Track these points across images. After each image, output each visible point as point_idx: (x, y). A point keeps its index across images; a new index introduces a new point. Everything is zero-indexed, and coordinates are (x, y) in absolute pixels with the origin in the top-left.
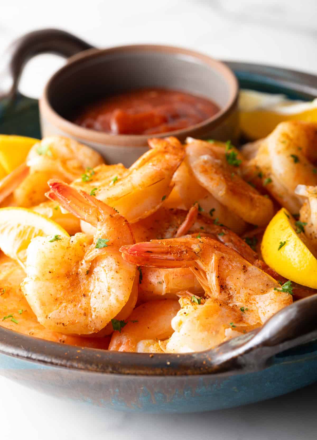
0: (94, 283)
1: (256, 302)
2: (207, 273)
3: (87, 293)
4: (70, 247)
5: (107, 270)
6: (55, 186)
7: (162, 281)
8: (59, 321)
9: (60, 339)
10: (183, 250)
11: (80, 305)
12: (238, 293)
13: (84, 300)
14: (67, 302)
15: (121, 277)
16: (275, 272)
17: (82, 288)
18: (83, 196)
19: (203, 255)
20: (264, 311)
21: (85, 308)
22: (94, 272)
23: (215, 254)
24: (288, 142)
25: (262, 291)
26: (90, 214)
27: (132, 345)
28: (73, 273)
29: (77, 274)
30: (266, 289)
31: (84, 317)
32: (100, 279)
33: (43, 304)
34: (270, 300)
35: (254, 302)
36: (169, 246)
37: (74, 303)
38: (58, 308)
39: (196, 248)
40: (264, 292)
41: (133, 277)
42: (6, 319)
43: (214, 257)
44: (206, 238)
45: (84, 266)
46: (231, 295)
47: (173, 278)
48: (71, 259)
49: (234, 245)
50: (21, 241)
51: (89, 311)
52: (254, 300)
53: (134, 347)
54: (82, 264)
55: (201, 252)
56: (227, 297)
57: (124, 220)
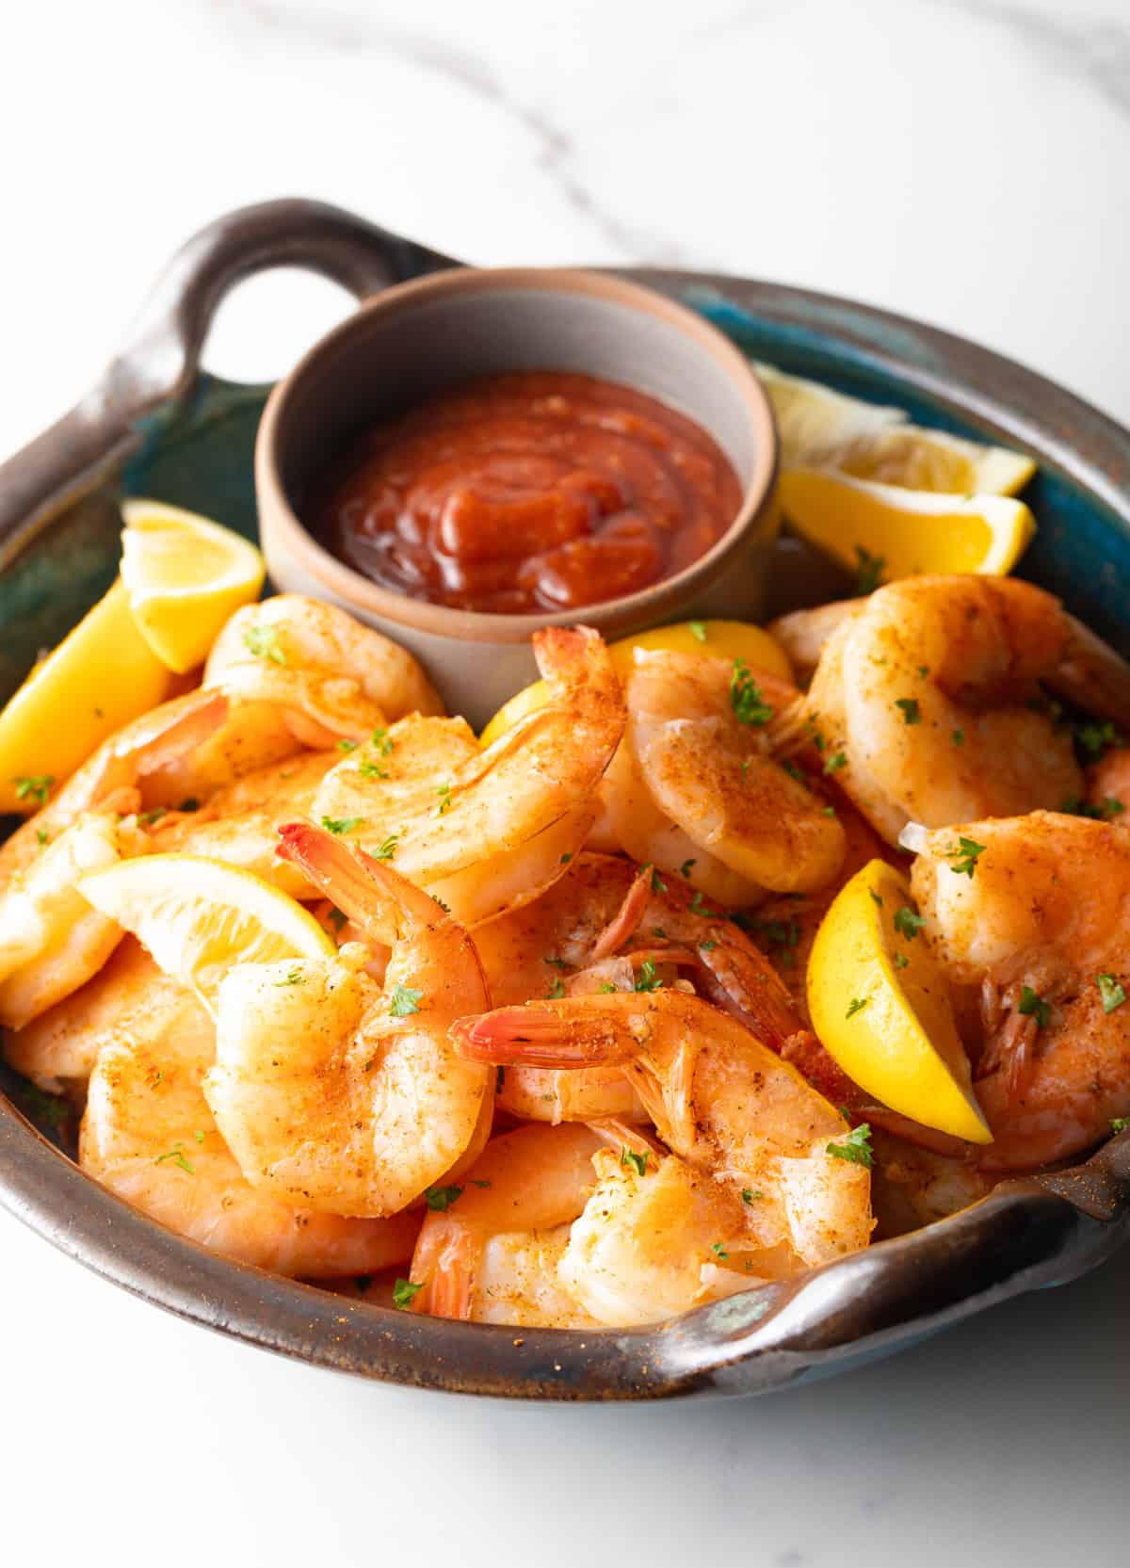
0: (385, 1096)
1: (781, 1177)
2: (664, 1089)
3: (367, 1120)
4: (326, 998)
5: (416, 1068)
6: (293, 835)
7: (553, 1095)
8: (294, 1185)
9: (297, 1215)
10: (607, 1033)
11: (347, 1151)
12: (740, 1144)
13: (358, 1137)
14: (315, 1140)
15: (451, 1088)
16: (837, 1065)
17: (354, 1108)
18: (363, 866)
19: (656, 1043)
20: (798, 1208)
21: (361, 1158)
22: (386, 1067)
23: (686, 1042)
24: (893, 655)
25: (796, 1145)
26: (379, 917)
27: (473, 1249)
28: (333, 1067)
29: (343, 1067)
30: (807, 1139)
31: (359, 1180)
32: (400, 1086)
33: (257, 1141)
34: (817, 1181)
35: (776, 1175)
36: (571, 1022)
37: (334, 1144)
38: (295, 1152)
39: (638, 1025)
40: (802, 1147)
41: (482, 1086)
42: (164, 1160)
43: (682, 1052)
44: (665, 992)
45: (359, 1051)
46: (722, 1147)
47: (581, 1090)
48: (328, 1031)
49: (739, 979)
50: (202, 946)
51: (371, 1166)
52: (778, 1170)
53: (478, 1252)
54: (355, 1044)
55: (651, 1039)
56: (711, 1153)
57: (462, 938)
